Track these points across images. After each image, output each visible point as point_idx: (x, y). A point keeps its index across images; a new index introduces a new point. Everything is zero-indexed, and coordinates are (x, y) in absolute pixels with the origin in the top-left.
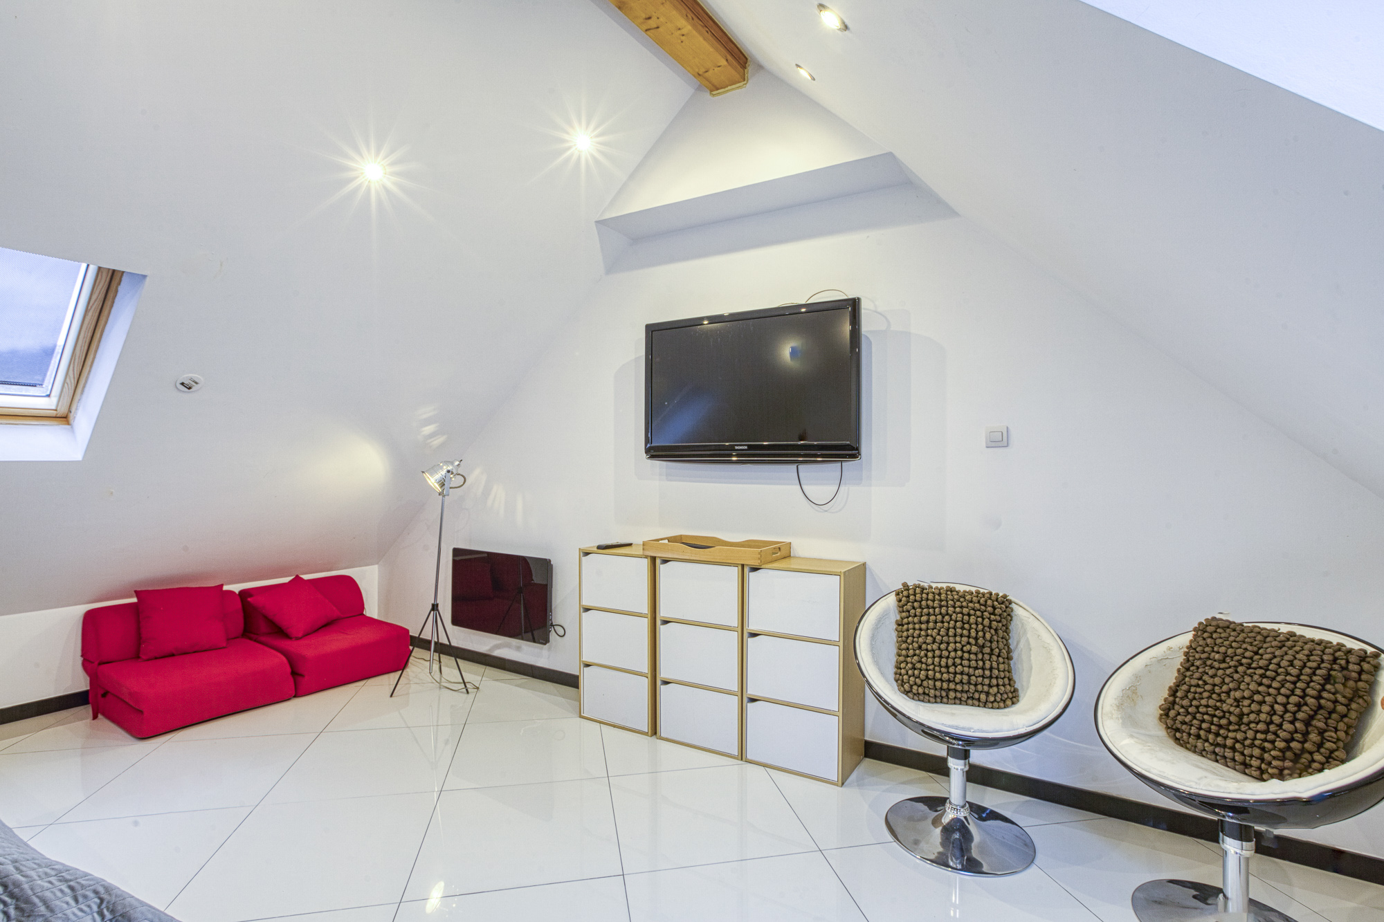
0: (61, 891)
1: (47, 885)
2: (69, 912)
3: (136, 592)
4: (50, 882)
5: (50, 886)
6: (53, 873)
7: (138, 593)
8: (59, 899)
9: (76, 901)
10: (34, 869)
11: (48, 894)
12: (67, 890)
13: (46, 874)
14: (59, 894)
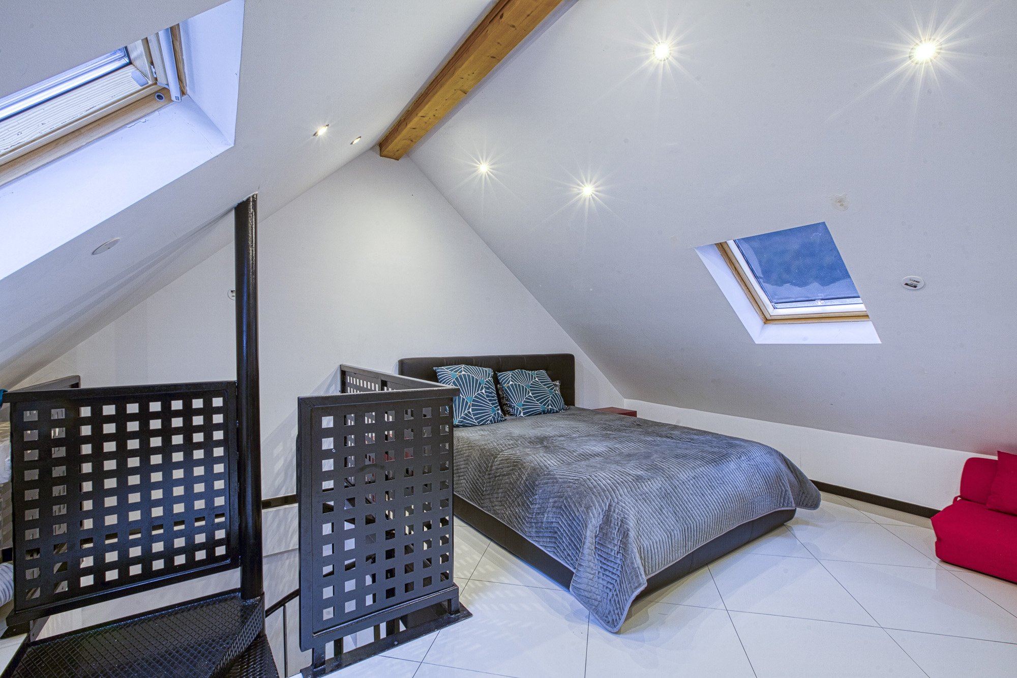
0: (618, 523)
1: (616, 517)
2: (613, 532)
3: (999, 452)
4: (618, 518)
5: (617, 519)
6: (622, 516)
7: (1000, 454)
8: (615, 525)
9: (618, 531)
10: (619, 510)
11: (613, 520)
12: (619, 525)
13: (620, 515)
14: (616, 524)
